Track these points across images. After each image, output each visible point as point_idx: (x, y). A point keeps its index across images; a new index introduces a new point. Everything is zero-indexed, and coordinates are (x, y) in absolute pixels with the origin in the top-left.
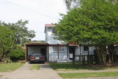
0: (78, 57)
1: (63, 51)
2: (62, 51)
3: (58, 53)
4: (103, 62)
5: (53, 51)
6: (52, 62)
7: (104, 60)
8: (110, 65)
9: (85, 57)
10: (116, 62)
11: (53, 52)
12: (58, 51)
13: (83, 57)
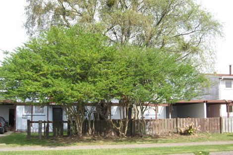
0: (38, 124)
1: (43, 112)
2: (40, 114)
3: (32, 117)
4: (77, 133)
5: (25, 112)
6: (23, 131)
7: (80, 129)
8: (90, 138)
9: (50, 124)
10: (103, 133)
11: (25, 114)
12: (32, 113)
13: (46, 124)
